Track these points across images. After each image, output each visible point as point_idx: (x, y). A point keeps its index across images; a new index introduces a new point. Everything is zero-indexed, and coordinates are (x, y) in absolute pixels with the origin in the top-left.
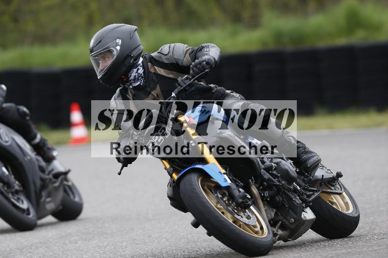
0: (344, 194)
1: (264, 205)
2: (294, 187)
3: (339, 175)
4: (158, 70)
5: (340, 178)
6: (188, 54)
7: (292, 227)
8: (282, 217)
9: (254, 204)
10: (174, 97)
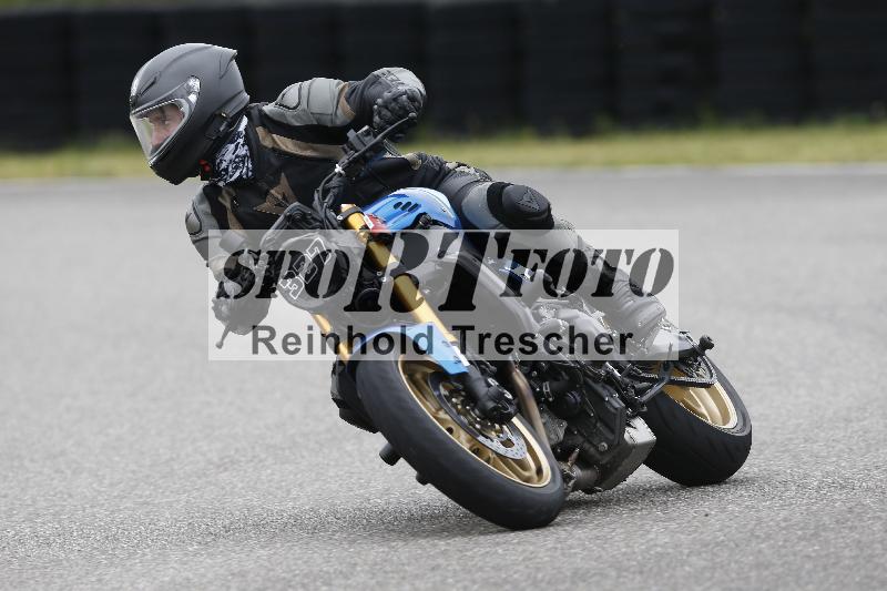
0: (718, 385)
1: (541, 412)
2: (608, 373)
3: (706, 344)
4: (279, 142)
5: (707, 352)
6: (343, 99)
7: (604, 462)
8: (580, 439)
9: (521, 413)
10: (340, 175)
